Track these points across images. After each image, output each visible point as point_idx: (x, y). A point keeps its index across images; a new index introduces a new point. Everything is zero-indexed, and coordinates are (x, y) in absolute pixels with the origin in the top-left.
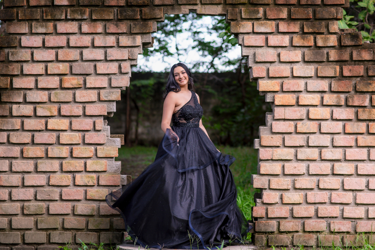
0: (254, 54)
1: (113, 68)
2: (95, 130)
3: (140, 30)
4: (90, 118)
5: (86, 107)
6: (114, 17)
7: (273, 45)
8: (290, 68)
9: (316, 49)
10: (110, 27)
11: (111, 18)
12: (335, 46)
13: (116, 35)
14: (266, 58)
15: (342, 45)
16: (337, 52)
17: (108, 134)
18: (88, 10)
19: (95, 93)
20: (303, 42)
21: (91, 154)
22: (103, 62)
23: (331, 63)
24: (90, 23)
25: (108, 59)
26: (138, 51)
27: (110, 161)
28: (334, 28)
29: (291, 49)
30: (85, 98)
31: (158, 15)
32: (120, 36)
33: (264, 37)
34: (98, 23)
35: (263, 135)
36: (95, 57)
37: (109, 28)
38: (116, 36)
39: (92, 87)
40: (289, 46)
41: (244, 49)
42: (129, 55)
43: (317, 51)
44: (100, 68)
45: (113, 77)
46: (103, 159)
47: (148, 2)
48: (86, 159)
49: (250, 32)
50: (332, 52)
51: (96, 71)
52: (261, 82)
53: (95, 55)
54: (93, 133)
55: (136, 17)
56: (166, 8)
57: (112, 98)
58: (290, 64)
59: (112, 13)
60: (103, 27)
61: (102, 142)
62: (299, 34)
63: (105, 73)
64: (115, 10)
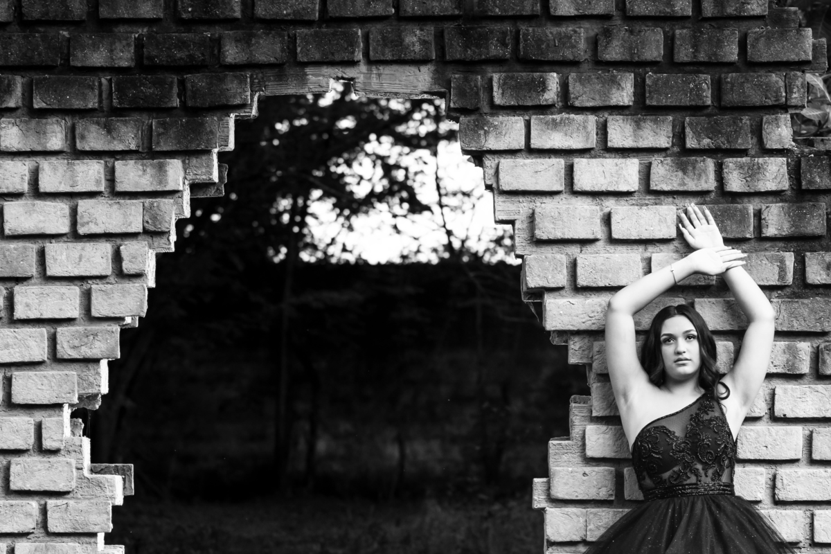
0: (532, 218)
1: (97, 259)
2: (41, 450)
3: (179, 143)
4: (27, 412)
5: (14, 380)
6: (100, 102)
7: (588, 188)
8: (643, 259)
9: (721, 200)
10: (86, 133)
11: (90, 106)
12: (784, 191)
13: (108, 159)
14: (566, 230)
15: (804, 187)
16: (789, 208)
17: (81, 461)
18: (19, 82)
19: (42, 336)
20: (683, 179)
21: (29, 524)
22: (65, 242)
23: (768, 245)
24: (26, 122)
25: (82, 230)
26: (175, 208)
27: (89, 546)
28: (780, 135)
29: (647, 202)
30: (11, 350)
31: (234, 97)
32: (118, 160)
33: (560, 163)
34: (49, 120)
35: (557, 466)
36: (41, 225)
37: (83, 137)
38: (106, 162)
39: (32, 316)
40: (639, 191)
41: (500, 199)
42: (147, 218)
43: (726, 205)
44: (55, 260)
45: (95, 286)
46: (65, 539)
47: (203, 55)
48: (13, 539)
49: (517, 147)
50: (772, 210)
51: (45, 270)
52: (550, 302)
53: (42, 218)
54: (34, 460)
55: (166, 103)
56: (260, 75)
57: (95, 351)
58: (641, 248)
59: (93, 89)
60: (66, 133)
61: (61, 487)
62: (670, 156)
63: (72, 275)
64: (103, 80)
